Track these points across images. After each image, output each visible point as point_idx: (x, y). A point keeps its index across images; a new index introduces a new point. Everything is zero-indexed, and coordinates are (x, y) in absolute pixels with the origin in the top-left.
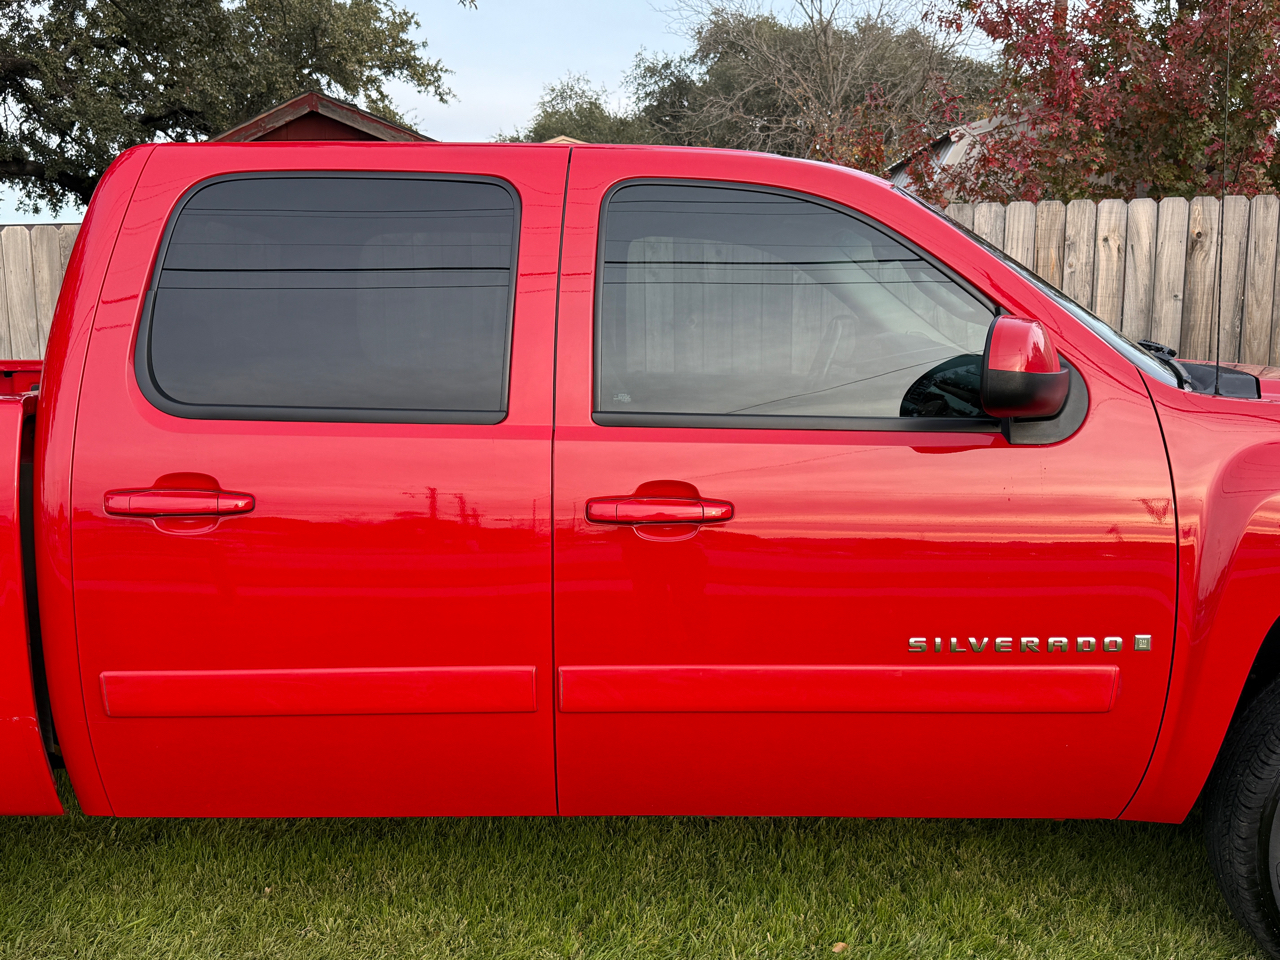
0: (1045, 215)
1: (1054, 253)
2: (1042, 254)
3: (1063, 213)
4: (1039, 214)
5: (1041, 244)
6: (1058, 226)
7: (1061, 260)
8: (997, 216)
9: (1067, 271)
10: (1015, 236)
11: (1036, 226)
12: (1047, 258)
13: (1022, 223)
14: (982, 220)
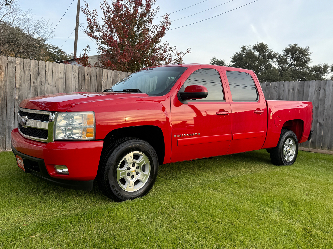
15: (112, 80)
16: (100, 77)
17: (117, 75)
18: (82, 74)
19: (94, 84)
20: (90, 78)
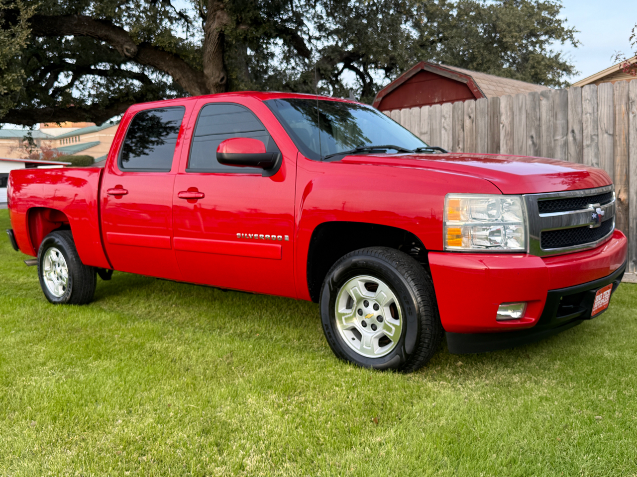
0: (618, 89)
1: (624, 108)
2: (617, 108)
3: (627, 87)
4: (615, 88)
5: (616, 103)
6: (625, 93)
7: (628, 111)
8: (593, 91)
9: (631, 116)
10: (603, 100)
11: (614, 94)
12: (620, 109)
13: (606, 93)
14: (586, 93)
15: (524, 116)
16: (496, 116)
17: (537, 103)
18: (458, 118)
19: (483, 133)
20: (474, 124)
